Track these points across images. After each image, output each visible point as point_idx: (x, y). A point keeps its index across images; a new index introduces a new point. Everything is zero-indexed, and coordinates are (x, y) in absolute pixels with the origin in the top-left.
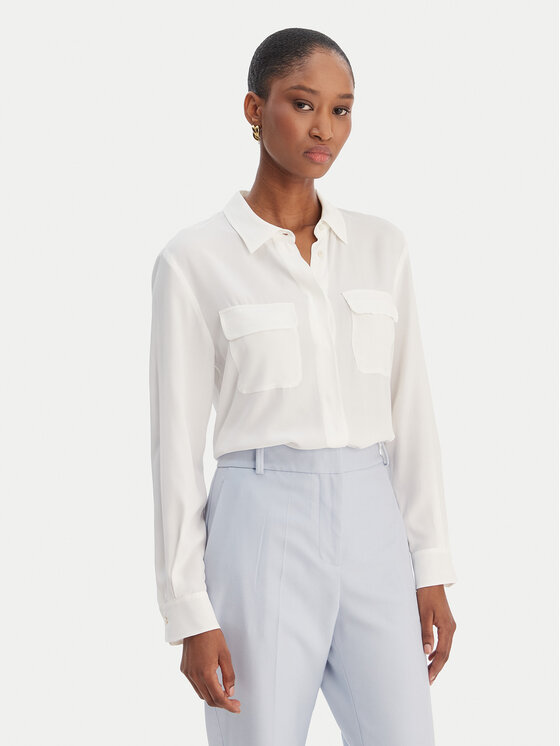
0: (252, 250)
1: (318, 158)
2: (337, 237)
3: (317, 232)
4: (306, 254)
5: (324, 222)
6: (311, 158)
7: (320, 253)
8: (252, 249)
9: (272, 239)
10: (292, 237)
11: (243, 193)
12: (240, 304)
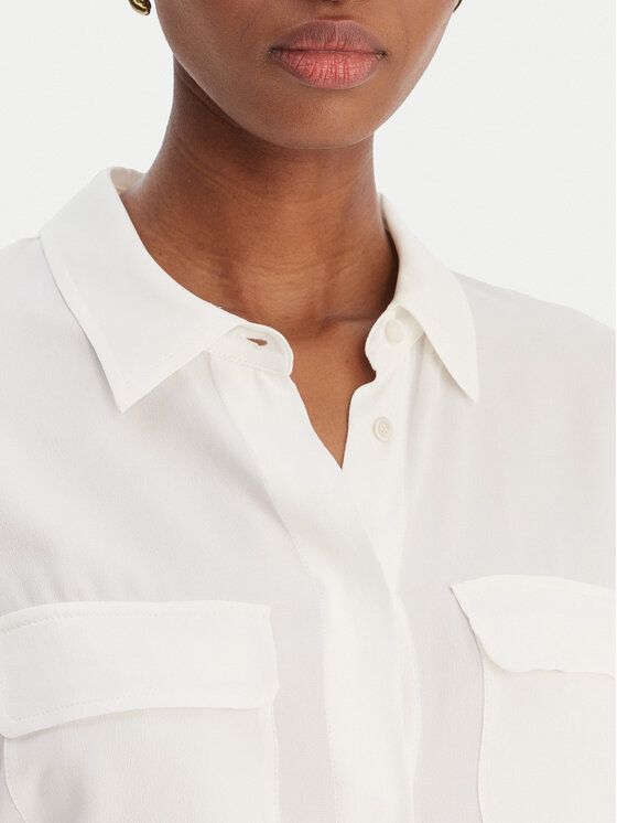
0: (126, 397)
1: (324, 67)
2: (446, 375)
3: (376, 349)
4: (332, 425)
5: (405, 314)
6: (296, 73)
7: (382, 428)
8: (128, 392)
9: (206, 356)
10: (281, 353)
11: (117, 175)
12: (61, 596)
